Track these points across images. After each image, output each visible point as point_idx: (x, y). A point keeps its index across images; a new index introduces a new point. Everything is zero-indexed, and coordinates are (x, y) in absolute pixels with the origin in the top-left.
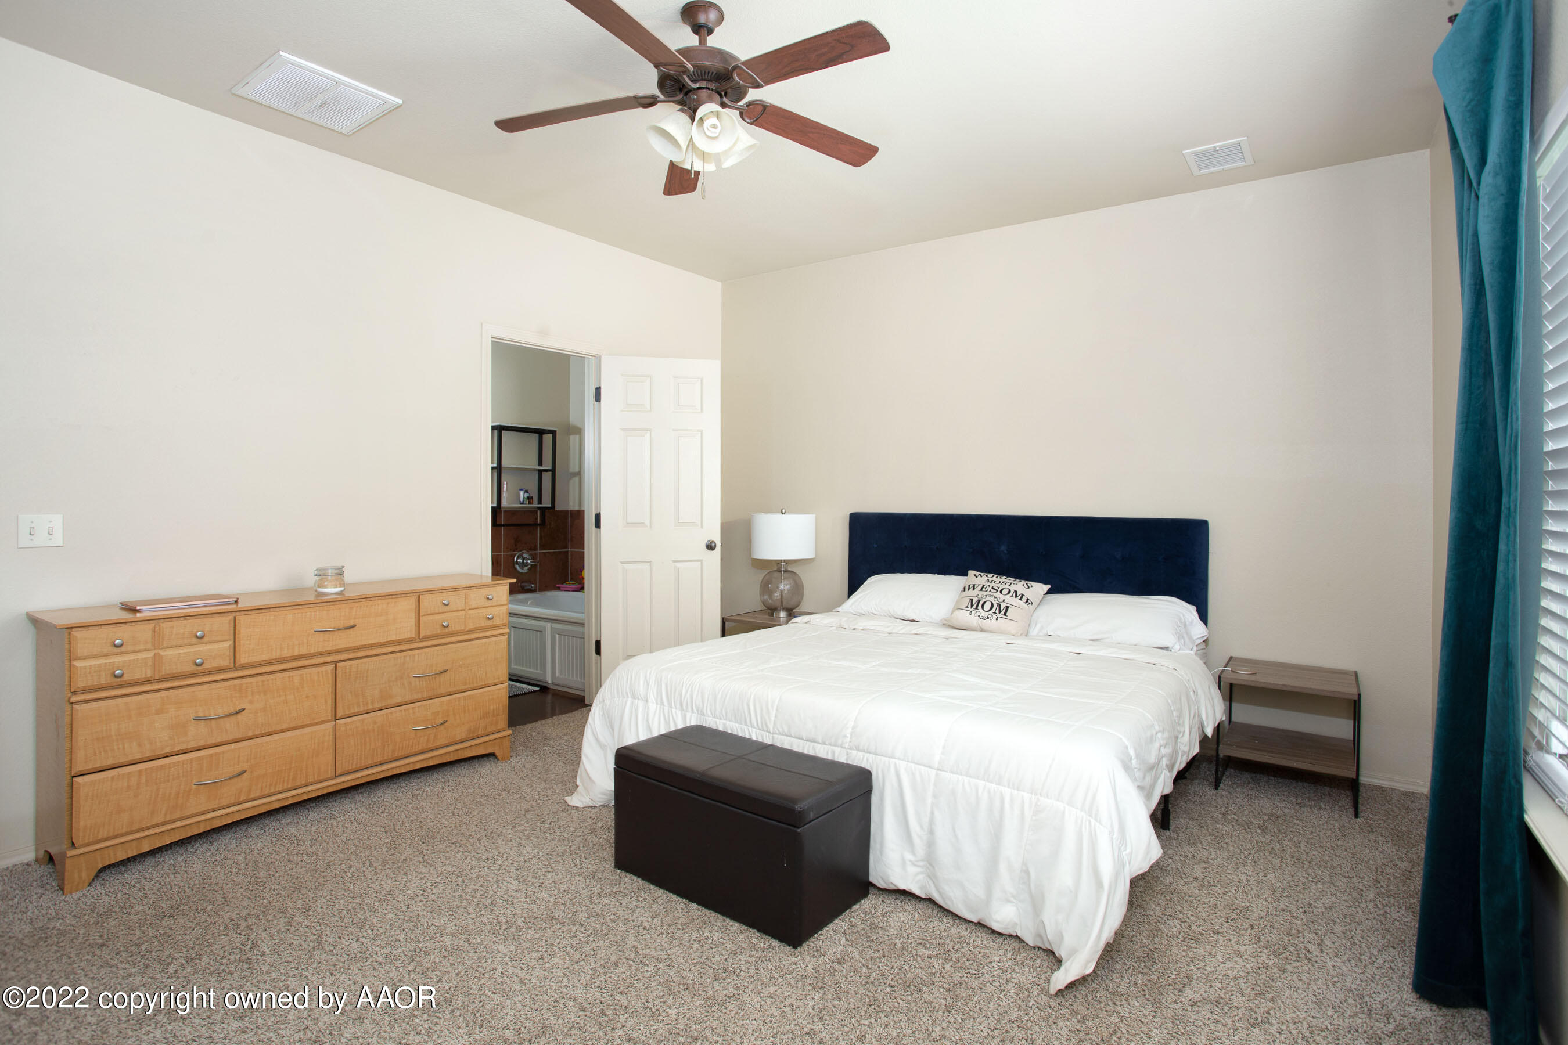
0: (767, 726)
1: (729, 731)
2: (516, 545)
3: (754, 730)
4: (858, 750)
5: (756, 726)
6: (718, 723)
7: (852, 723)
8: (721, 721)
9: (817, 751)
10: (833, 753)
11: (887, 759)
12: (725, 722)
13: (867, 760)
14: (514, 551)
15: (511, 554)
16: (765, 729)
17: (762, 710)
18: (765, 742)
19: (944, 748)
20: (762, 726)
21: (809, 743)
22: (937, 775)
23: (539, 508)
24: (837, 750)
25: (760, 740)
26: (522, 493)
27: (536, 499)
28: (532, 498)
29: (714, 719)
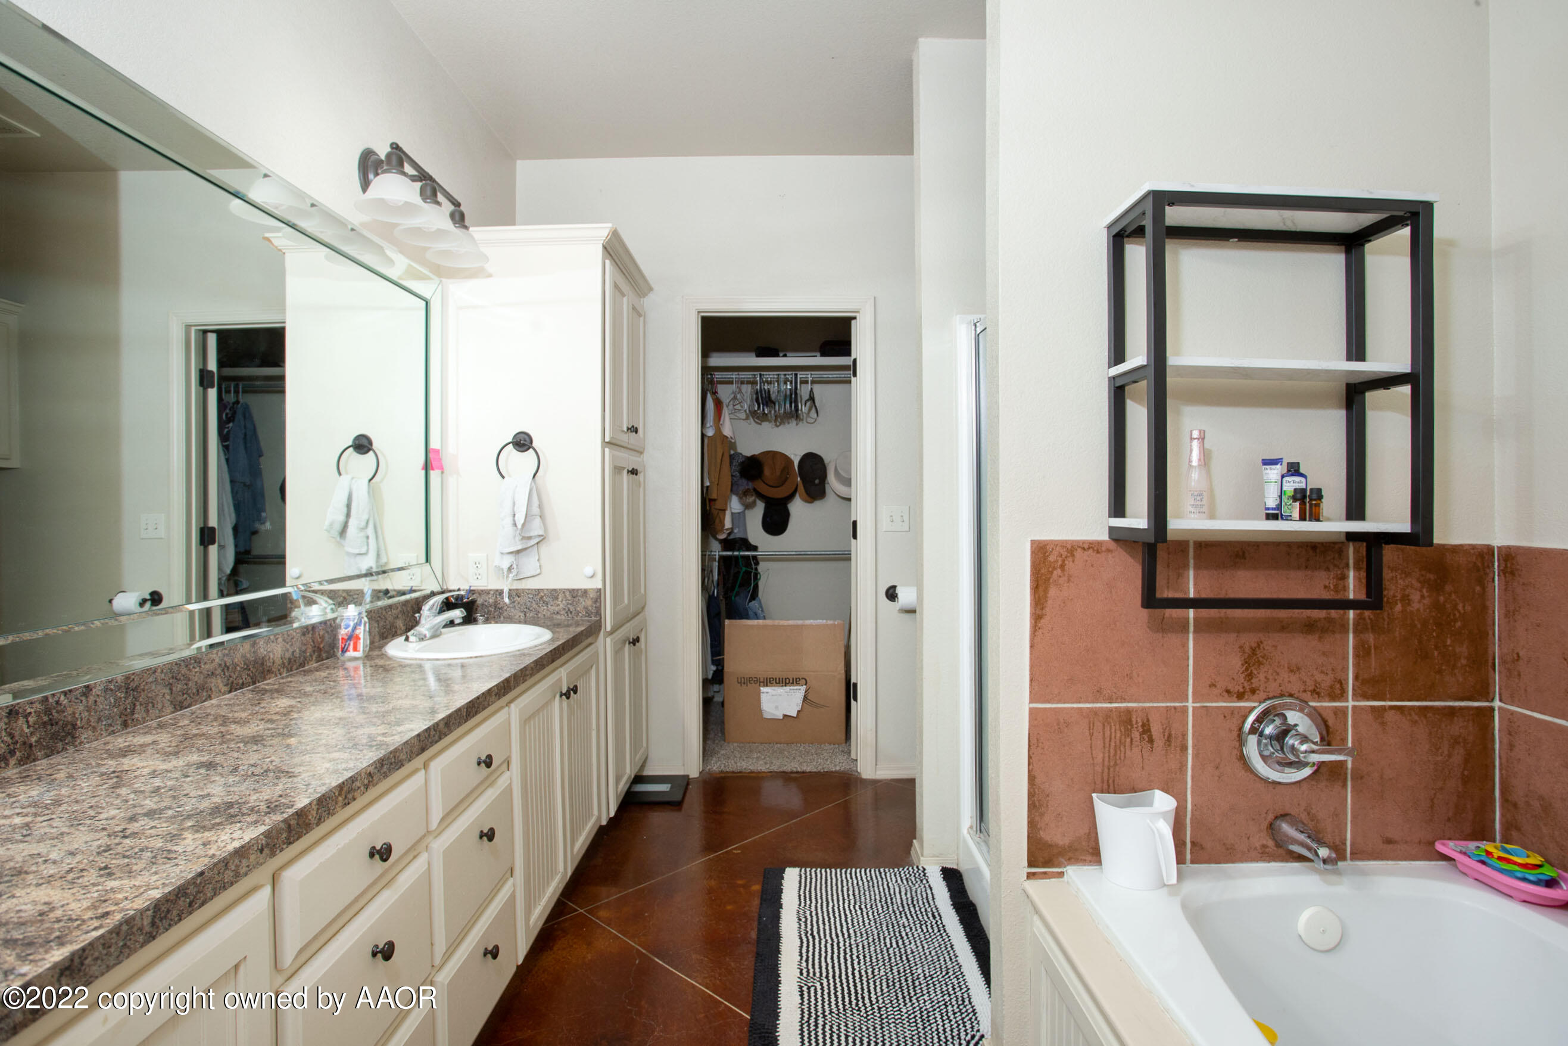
2: (1250, 676)
14: (1240, 697)
15: (1232, 711)
23: (1351, 536)
26: (1274, 473)
27: (1334, 500)
28: (1318, 494)
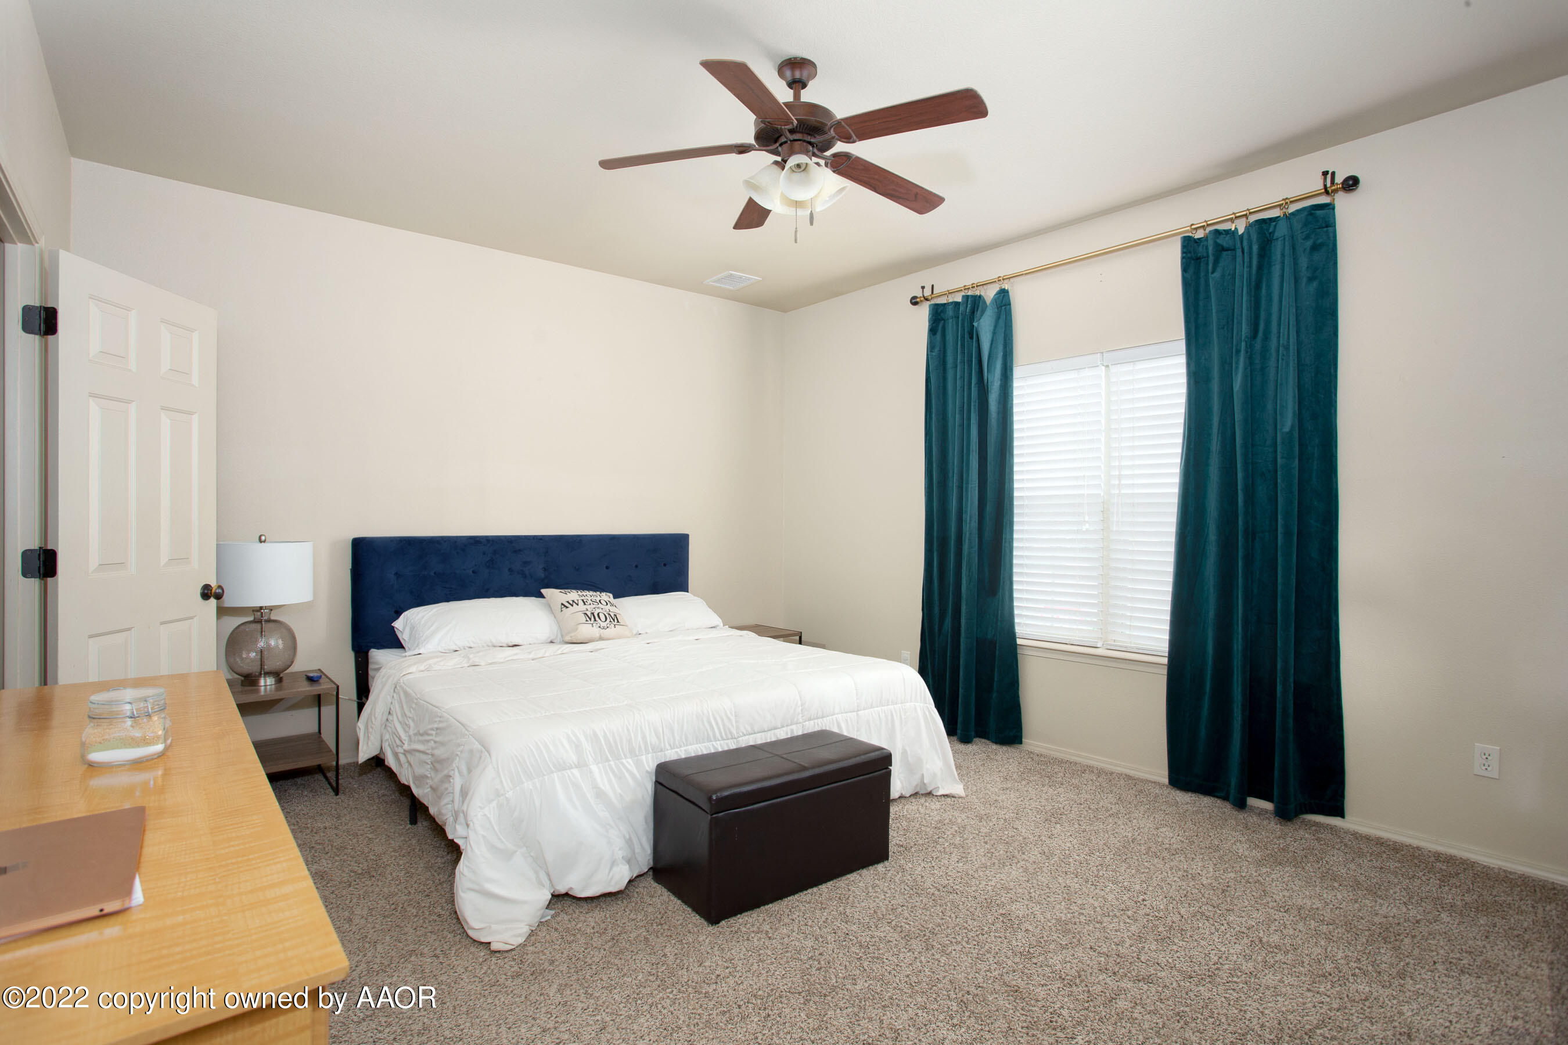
0: (731, 733)
1: (693, 755)
3: (718, 742)
4: (810, 719)
5: (720, 738)
6: (680, 753)
7: (799, 703)
8: (682, 749)
9: (779, 736)
10: (792, 730)
11: (830, 717)
12: (685, 748)
13: (818, 724)
16: (730, 737)
17: (723, 720)
18: (732, 748)
19: (857, 694)
20: (726, 734)
21: (769, 732)
22: (857, 715)
24: (794, 727)
25: (726, 748)
29: (673, 751)
